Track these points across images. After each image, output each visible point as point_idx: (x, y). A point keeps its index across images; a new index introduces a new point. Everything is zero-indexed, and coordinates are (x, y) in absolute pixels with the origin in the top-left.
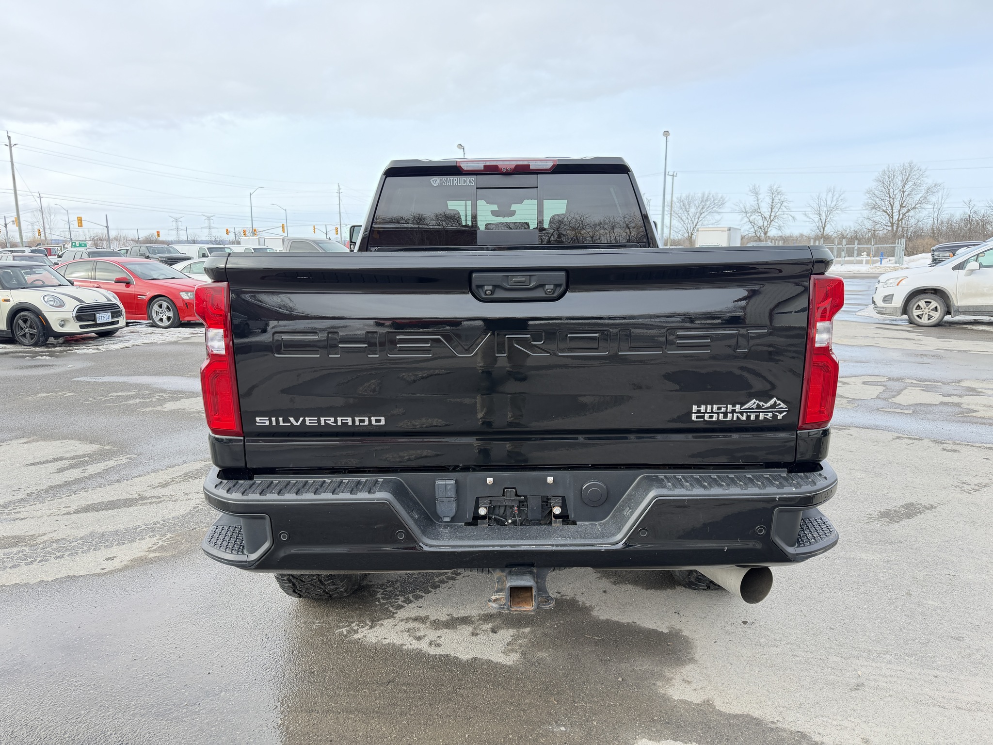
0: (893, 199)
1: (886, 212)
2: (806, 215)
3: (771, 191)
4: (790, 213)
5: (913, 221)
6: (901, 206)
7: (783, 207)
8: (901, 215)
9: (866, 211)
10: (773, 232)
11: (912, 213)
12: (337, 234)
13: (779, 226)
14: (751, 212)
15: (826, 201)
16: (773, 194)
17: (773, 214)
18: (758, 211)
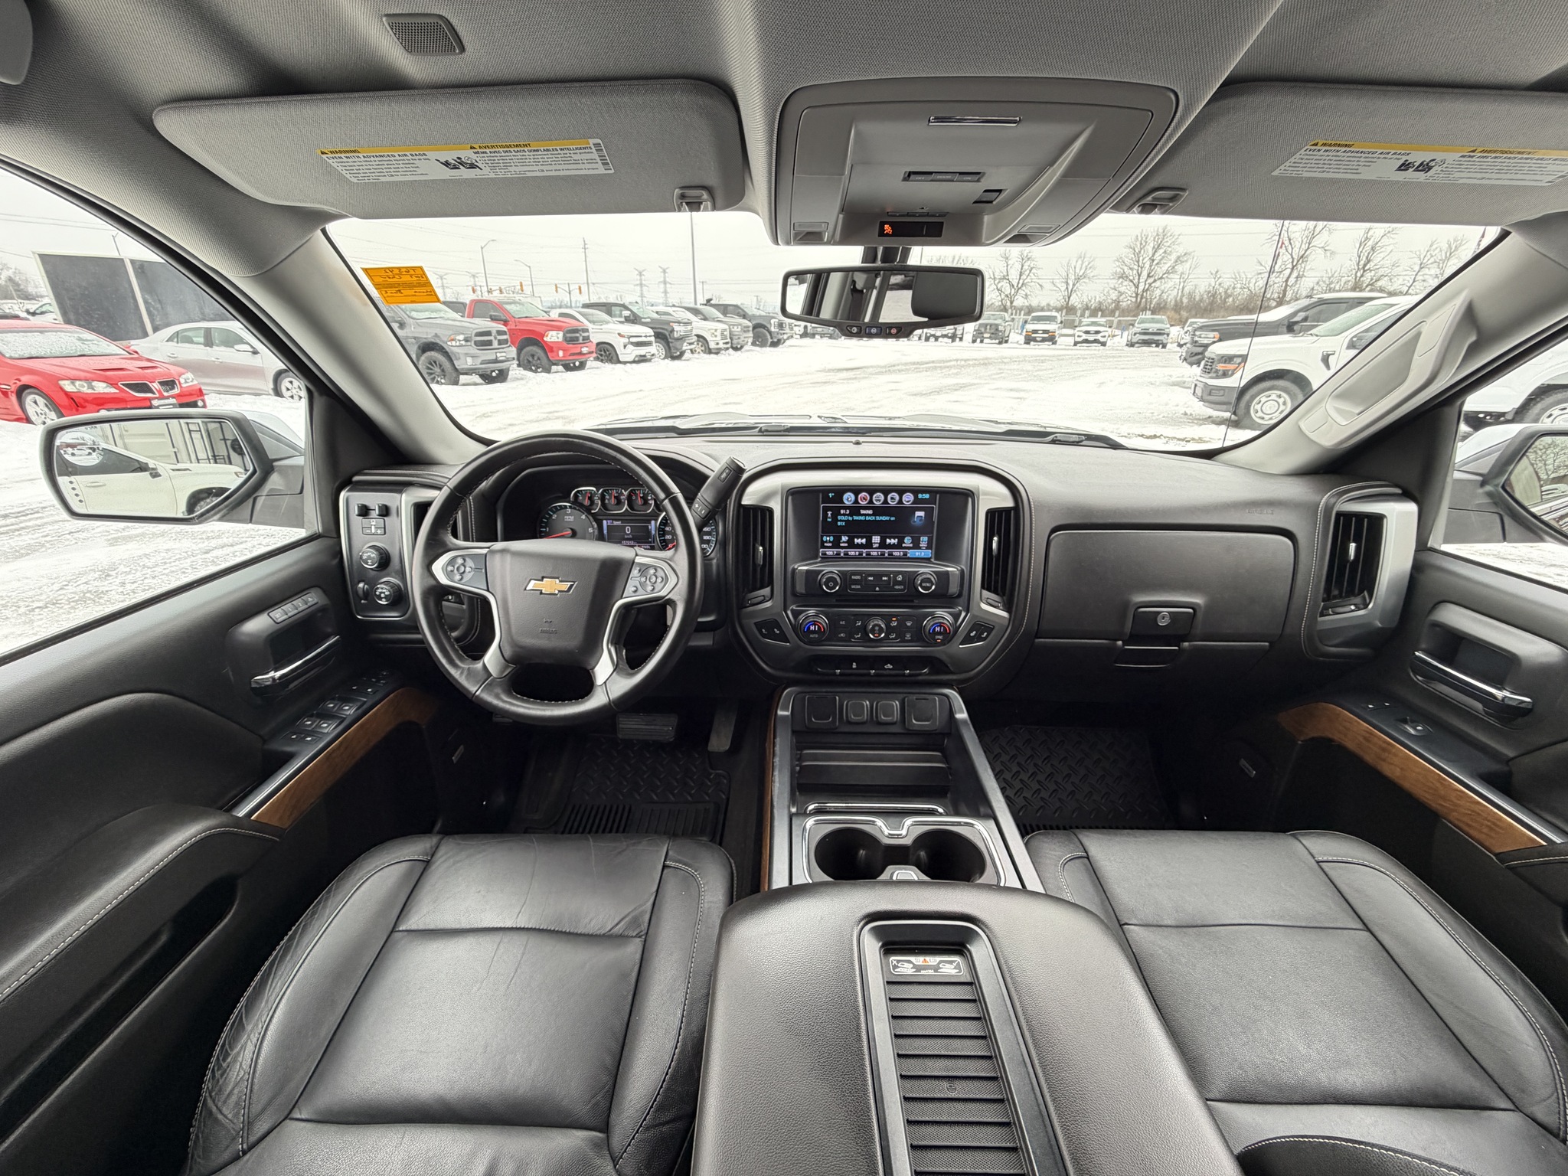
0: (1142, 268)
1: (1133, 282)
2: (1053, 283)
4: (1038, 281)
5: (1157, 292)
6: (1149, 276)
8: (1147, 286)
9: (1116, 281)
10: (1019, 302)
12: (580, 293)
13: (1026, 295)
14: (1000, 279)
15: (1075, 268)
16: (1023, 259)
17: (1021, 281)
18: (1005, 278)
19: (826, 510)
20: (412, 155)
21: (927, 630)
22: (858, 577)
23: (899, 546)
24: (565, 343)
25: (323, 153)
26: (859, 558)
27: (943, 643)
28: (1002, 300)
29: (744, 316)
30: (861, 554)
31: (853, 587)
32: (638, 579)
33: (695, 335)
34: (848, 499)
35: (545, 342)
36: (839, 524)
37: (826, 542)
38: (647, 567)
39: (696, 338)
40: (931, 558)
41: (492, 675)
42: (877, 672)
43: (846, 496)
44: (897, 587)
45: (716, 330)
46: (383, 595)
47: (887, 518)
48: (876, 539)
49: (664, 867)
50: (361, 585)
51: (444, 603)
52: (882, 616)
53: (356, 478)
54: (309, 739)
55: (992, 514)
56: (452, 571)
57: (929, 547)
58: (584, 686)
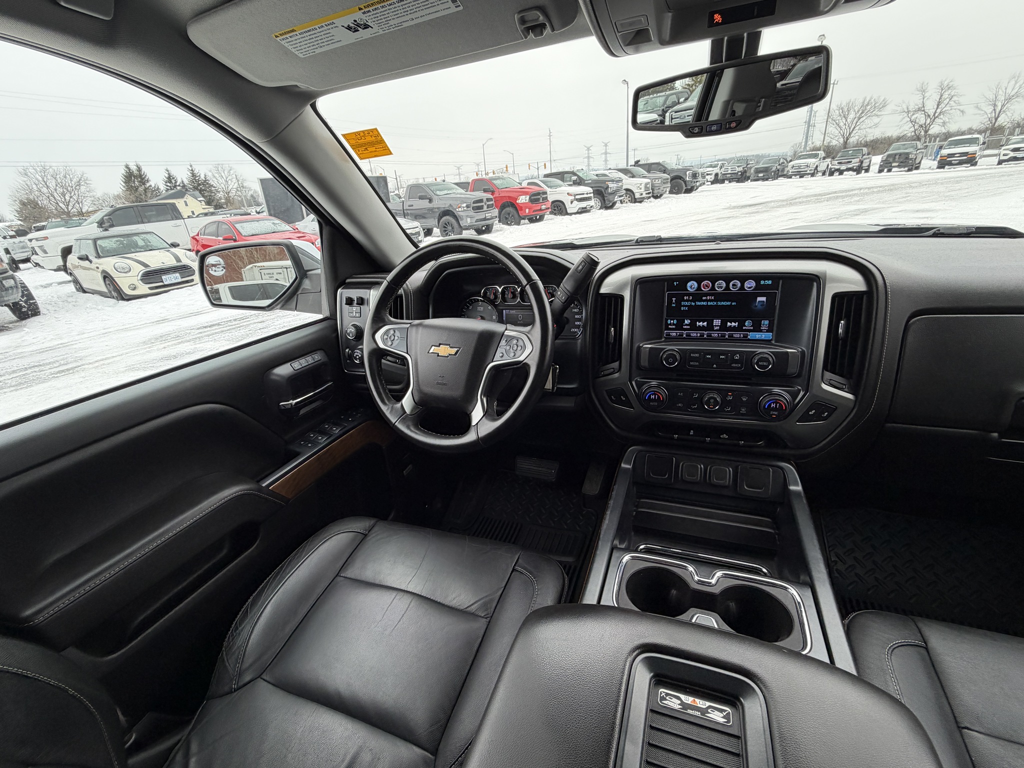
3: (941, 87)
4: (958, 107)
7: (952, 103)
10: (935, 129)
12: (545, 168)
14: (914, 111)
16: (942, 90)
17: (939, 111)
18: (922, 109)
19: (670, 297)
20: (326, 25)
21: (762, 406)
22: (697, 355)
23: (739, 329)
24: (530, 204)
25: (277, 37)
26: (701, 339)
27: (778, 419)
28: (915, 130)
29: (664, 172)
30: (702, 335)
31: (691, 363)
32: (505, 347)
33: (624, 189)
34: (691, 287)
35: (517, 204)
36: (682, 308)
37: (670, 324)
38: (513, 338)
39: (625, 191)
40: (770, 341)
41: (406, 413)
42: (713, 439)
43: (689, 284)
44: (734, 365)
45: (641, 184)
46: (357, 357)
47: (729, 303)
48: (717, 322)
49: (514, 570)
50: (347, 350)
51: (383, 361)
52: (719, 390)
53: (348, 281)
54: (310, 445)
55: (839, 298)
56: (387, 339)
57: (769, 330)
58: (464, 426)
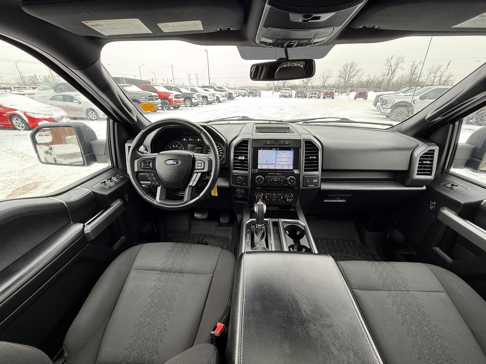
1: (344, 78)
4: (315, 78)
5: (351, 81)
6: (349, 76)
8: (348, 79)
9: (338, 78)
11: (351, 79)
13: (311, 82)
15: (326, 74)
